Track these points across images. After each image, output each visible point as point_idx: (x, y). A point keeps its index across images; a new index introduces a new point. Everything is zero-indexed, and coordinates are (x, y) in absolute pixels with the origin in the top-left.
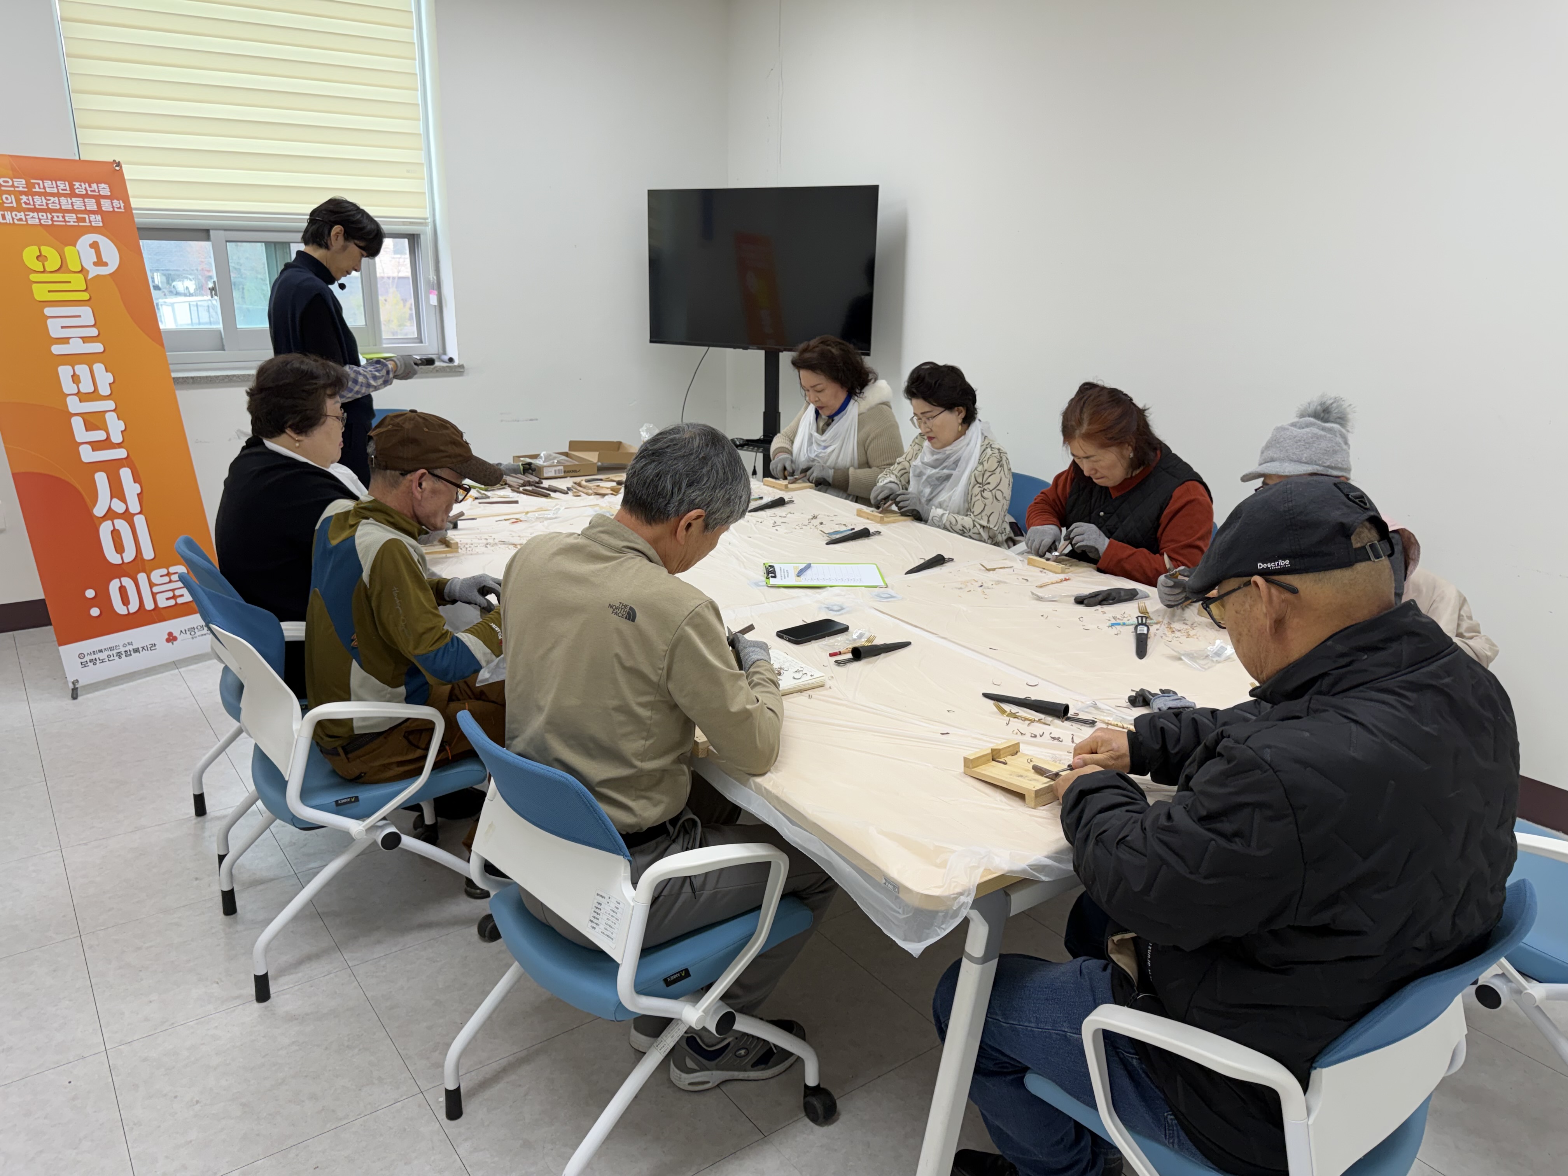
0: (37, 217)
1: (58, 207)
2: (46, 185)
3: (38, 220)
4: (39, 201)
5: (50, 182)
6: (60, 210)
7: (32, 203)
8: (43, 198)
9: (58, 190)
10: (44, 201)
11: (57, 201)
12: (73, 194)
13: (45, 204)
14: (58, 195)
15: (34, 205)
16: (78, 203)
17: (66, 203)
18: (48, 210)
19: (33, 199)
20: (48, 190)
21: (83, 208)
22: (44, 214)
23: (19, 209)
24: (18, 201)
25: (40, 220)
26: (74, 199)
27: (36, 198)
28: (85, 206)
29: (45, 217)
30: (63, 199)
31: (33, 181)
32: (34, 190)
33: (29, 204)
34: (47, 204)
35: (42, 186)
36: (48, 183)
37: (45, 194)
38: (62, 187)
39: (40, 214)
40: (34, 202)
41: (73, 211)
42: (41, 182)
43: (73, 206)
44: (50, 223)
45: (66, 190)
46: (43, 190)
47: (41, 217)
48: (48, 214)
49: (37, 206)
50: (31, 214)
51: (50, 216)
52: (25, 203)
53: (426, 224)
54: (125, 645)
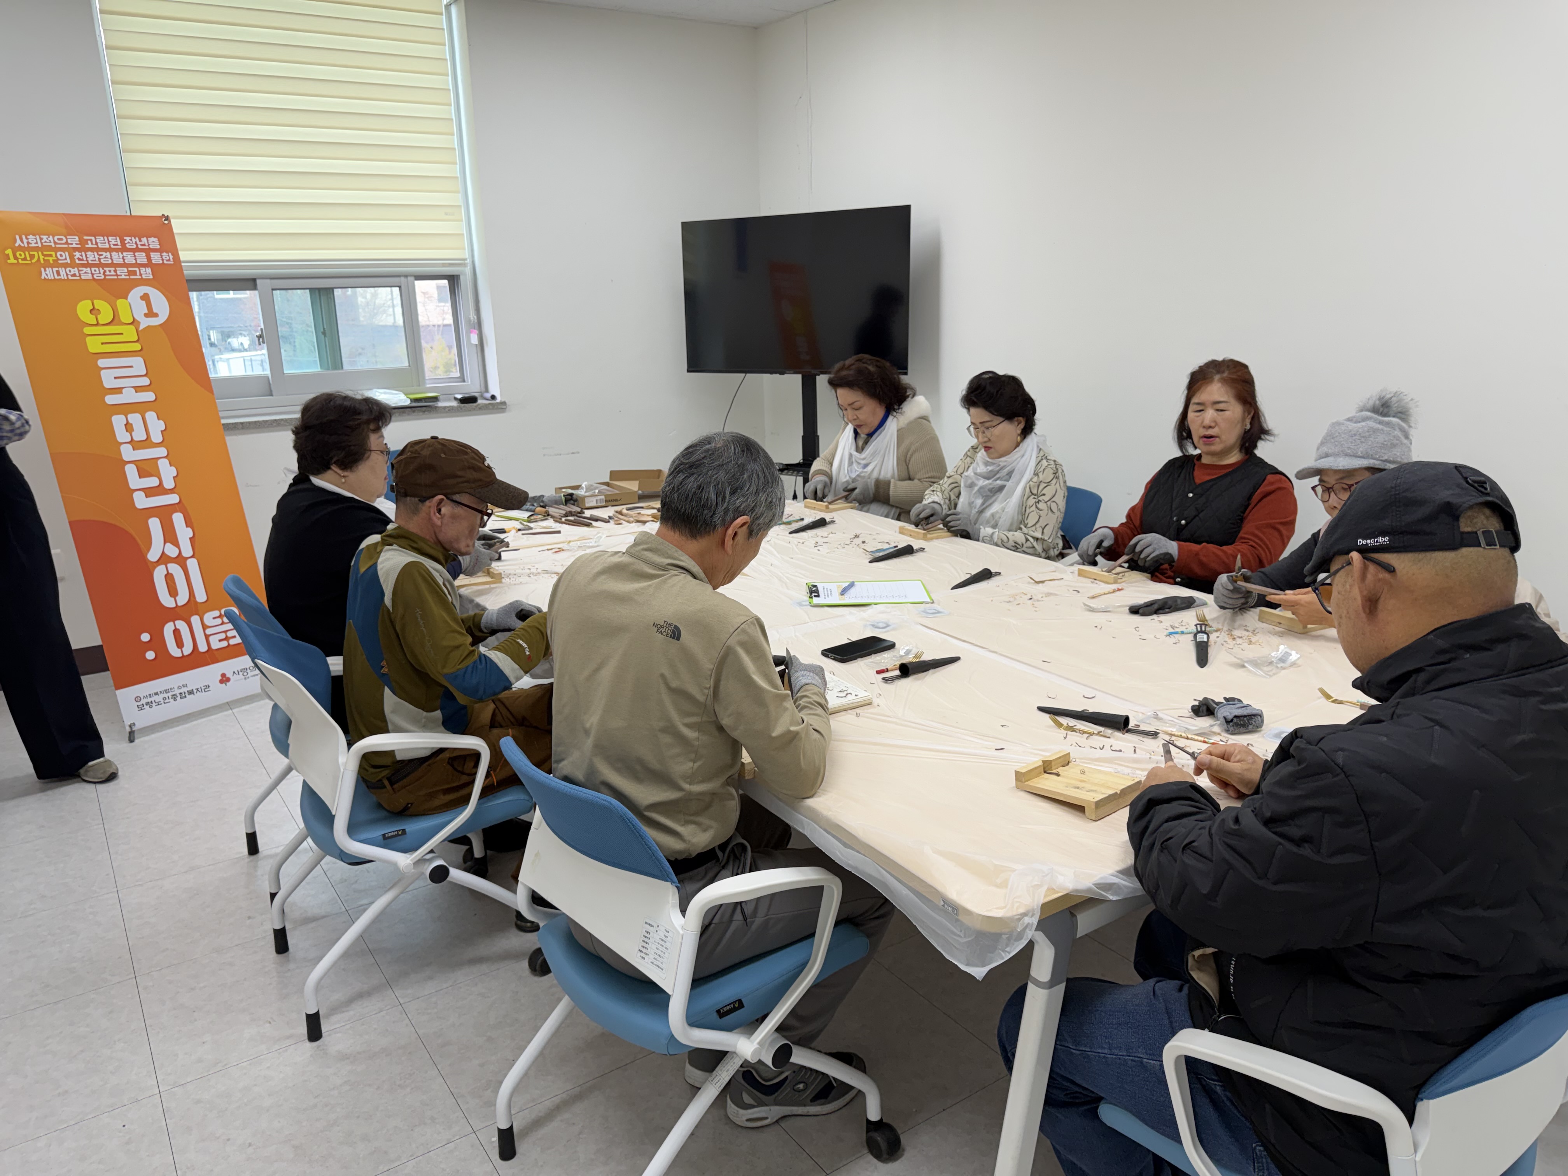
0: (89, 271)
1: (110, 262)
2: (98, 240)
3: (90, 275)
4: (92, 257)
5: (102, 238)
6: (112, 265)
7: (85, 259)
8: (95, 253)
9: (110, 245)
10: (97, 256)
11: (109, 257)
12: (124, 249)
13: (97, 259)
14: (110, 250)
15: (87, 261)
16: (129, 258)
17: (117, 258)
18: (100, 265)
19: (86, 255)
20: (100, 246)
21: (134, 262)
22: (97, 269)
23: (73, 265)
24: (72, 257)
25: (93, 275)
26: (125, 254)
27: (89, 253)
28: (135, 259)
29: (98, 272)
30: (114, 254)
31: (85, 238)
32: (87, 246)
33: (82, 260)
34: (99, 259)
35: (94, 242)
36: (100, 239)
37: (97, 250)
38: (113, 242)
39: (93, 269)
40: (87, 257)
41: (124, 265)
42: (93, 238)
43: (124, 260)
44: (103, 277)
45: (117, 245)
46: (96, 246)
47: (93, 272)
48: (101, 269)
49: (90, 262)
50: (85, 270)
51: (102, 271)
52: (79, 259)
53: (464, 265)
54: (179, 688)
